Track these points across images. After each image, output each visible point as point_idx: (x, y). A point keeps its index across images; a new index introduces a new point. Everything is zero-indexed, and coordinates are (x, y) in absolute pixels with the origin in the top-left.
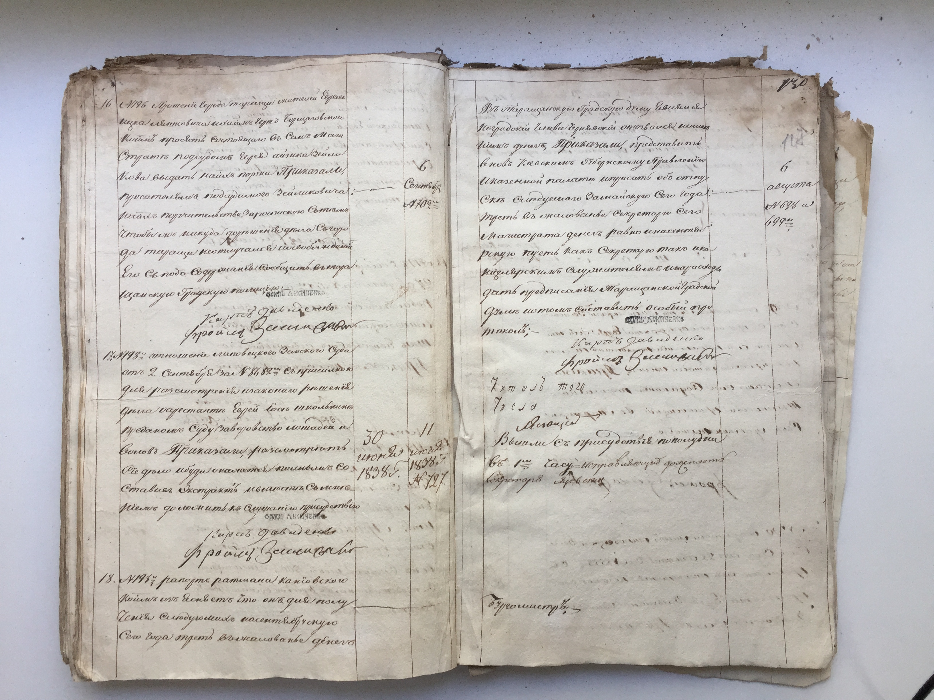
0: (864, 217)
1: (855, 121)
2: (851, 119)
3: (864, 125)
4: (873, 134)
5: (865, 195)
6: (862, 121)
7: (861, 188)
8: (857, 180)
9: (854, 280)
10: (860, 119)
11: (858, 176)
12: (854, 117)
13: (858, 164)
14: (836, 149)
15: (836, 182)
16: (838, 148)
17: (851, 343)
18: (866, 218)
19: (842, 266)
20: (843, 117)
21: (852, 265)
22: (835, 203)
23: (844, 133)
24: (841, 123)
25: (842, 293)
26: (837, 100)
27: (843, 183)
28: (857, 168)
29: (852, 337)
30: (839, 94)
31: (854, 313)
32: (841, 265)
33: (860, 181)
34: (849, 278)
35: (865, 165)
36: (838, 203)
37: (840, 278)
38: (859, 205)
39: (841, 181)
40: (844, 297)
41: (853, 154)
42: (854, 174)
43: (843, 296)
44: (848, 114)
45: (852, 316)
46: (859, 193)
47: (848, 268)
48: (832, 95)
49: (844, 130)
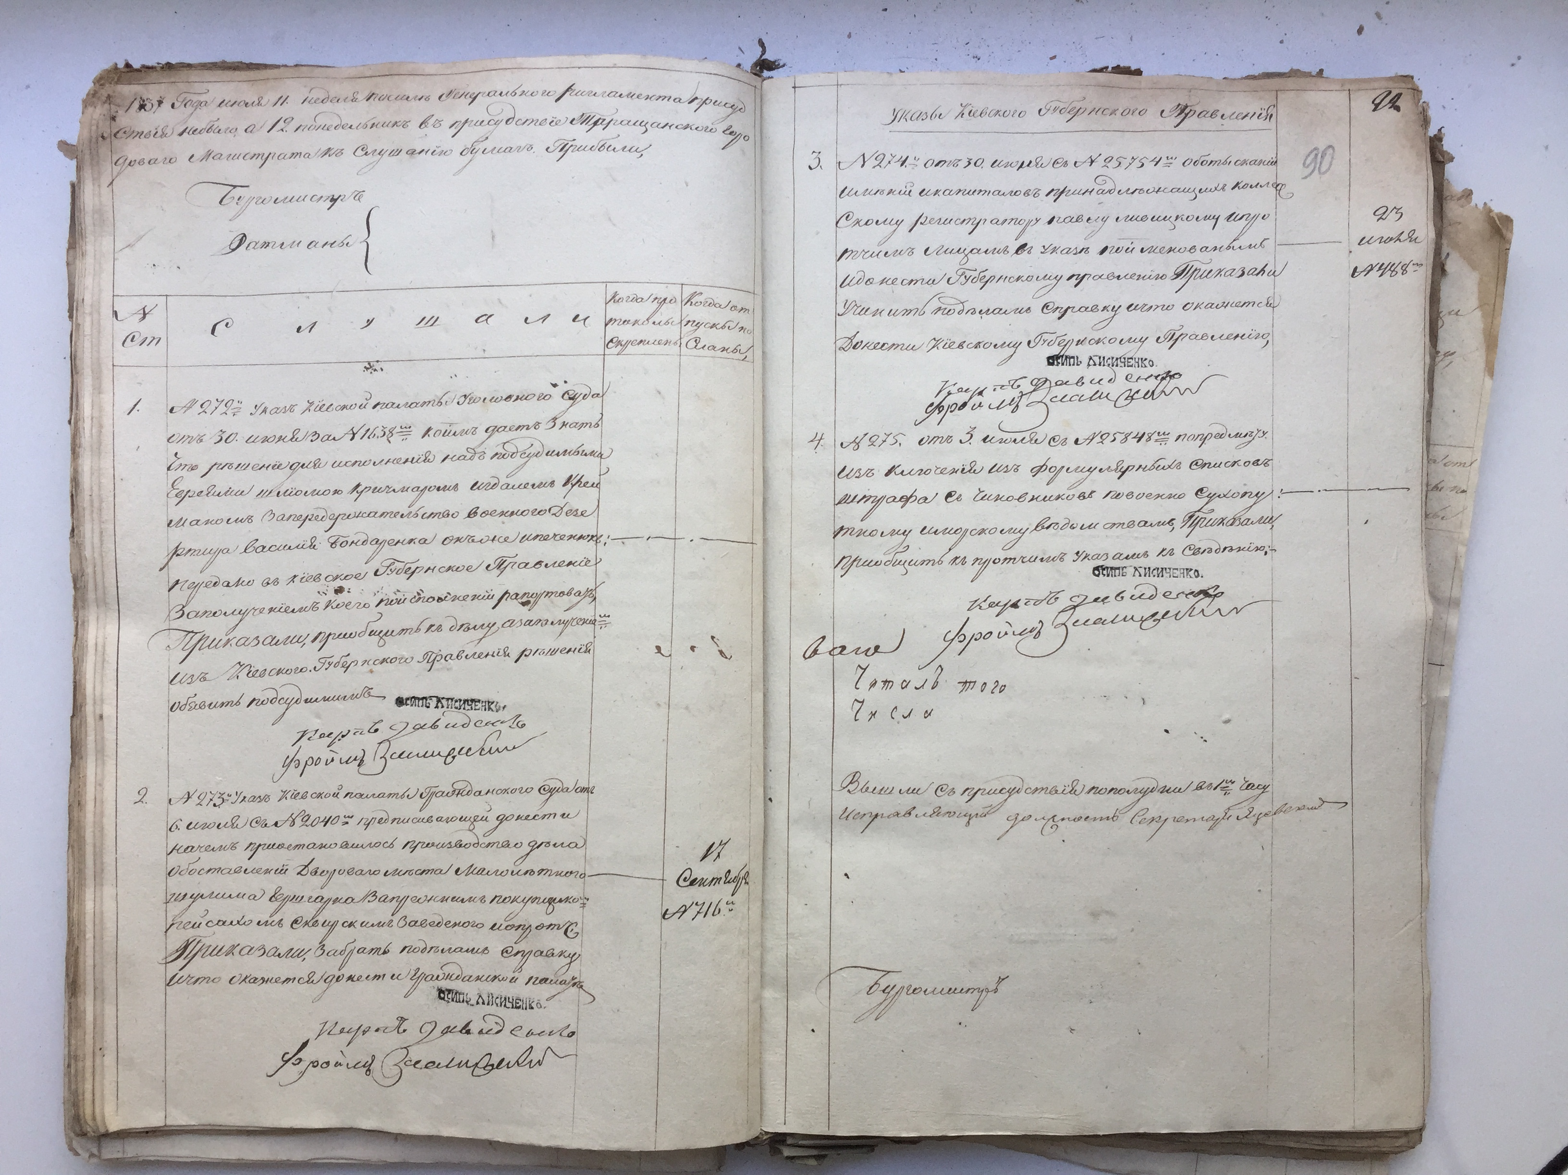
0: (1488, 382)
1: (1481, 206)
2: (1473, 204)
3: (1497, 214)
4: (1511, 231)
5: (1491, 342)
6: (1493, 208)
7: (1484, 329)
8: (1478, 314)
9: (1464, 491)
10: (1490, 204)
11: (1480, 307)
12: (1478, 200)
13: (1481, 282)
14: (1443, 257)
15: (1441, 315)
16: (1448, 254)
17: (1454, 603)
18: (1491, 381)
19: (1445, 465)
20: (1459, 199)
21: (1461, 464)
22: (1439, 352)
23: (1459, 227)
24: (1453, 210)
25: (1441, 514)
26: (1449, 167)
27: (1453, 317)
28: (1480, 292)
29: (1456, 593)
30: (1454, 158)
31: (1462, 549)
32: (1441, 464)
33: (1484, 316)
34: (1455, 487)
35: (1492, 286)
36: (1442, 353)
37: (1440, 486)
38: (1478, 358)
39: (1450, 313)
40: (1444, 521)
41: (1474, 267)
42: (1473, 302)
43: (1442, 518)
44: (1468, 194)
45: (1457, 557)
46: (1481, 338)
47: (1456, 469)
48: (1442, 160)
49: (1460, 223)
